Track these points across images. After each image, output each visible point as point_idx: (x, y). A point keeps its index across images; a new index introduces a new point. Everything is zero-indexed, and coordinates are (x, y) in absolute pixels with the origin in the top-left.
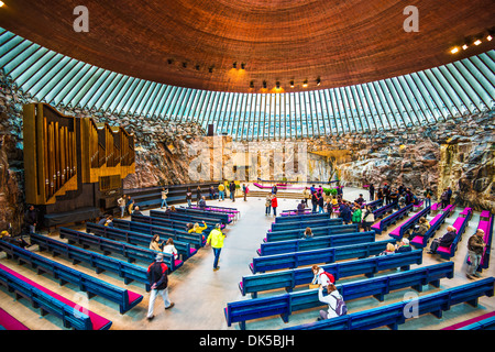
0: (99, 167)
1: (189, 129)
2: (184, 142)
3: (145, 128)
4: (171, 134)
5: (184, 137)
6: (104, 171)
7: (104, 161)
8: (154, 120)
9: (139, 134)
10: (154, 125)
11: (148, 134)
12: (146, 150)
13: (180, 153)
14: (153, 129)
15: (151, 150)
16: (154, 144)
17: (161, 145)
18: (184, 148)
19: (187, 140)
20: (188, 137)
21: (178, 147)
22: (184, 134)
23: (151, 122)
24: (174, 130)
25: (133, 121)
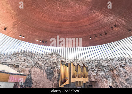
0: (75, 78)
1: (124, 62)
2: (121, 69)
3: (103, 64)
4: (114, 65)
5: (121, 66)
6: (77, 79)
7: (77, 76)
8: (107, 61)
9: (101, 67)
10: (107, 62)
11: (104, 67)
12: (104, 74)
13: (119, 74)
14: (107, 64)
15: (106, 73)
16: (107, 71)
17: (111, 71)
18: (121, 71)
19: (123, 67)
20: (123, 65)
21: (118, 71)
22: (121, 64)
23: (106, 61)
24: (116, 63)
25: (98, 62)
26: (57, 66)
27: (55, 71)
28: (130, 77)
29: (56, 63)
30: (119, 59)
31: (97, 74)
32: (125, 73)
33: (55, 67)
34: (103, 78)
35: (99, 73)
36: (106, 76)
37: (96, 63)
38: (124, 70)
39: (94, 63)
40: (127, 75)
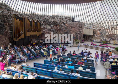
0: (30, 32)
1: (65, 20)
2: (63, 25)
3: (50, 20)
4: (58, 22)
6: (32, 33)
7: (32, 30)
9: (48, 22)
11: (51, 22)
12: (50, 27)
13: (61, 28)
14: (52, 20)
15: (51, 27)
16: (52, 25)
17: (55, 25)
18: (63, 27)
19: (64, 24)
20: (64, 23)
21: (61, 27)
22: (63, 22)
23: (52, 18)
24: (60, 20)
25: (46, 18)
26: (8, 20)
27: (7, 25)
28: (68, 31)
29: (6, 16)
30: (62, 17)
31: (44, 27)
32: (65, 28)
33: (6, 21)
34: (49, 31)
35: (46, 27)
36: (51, 30)
37: (44, 19)
38: (65, 26)
39: (42, 18)
40: (66, 29)
